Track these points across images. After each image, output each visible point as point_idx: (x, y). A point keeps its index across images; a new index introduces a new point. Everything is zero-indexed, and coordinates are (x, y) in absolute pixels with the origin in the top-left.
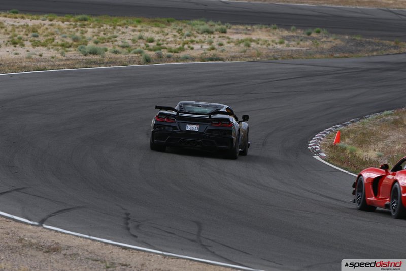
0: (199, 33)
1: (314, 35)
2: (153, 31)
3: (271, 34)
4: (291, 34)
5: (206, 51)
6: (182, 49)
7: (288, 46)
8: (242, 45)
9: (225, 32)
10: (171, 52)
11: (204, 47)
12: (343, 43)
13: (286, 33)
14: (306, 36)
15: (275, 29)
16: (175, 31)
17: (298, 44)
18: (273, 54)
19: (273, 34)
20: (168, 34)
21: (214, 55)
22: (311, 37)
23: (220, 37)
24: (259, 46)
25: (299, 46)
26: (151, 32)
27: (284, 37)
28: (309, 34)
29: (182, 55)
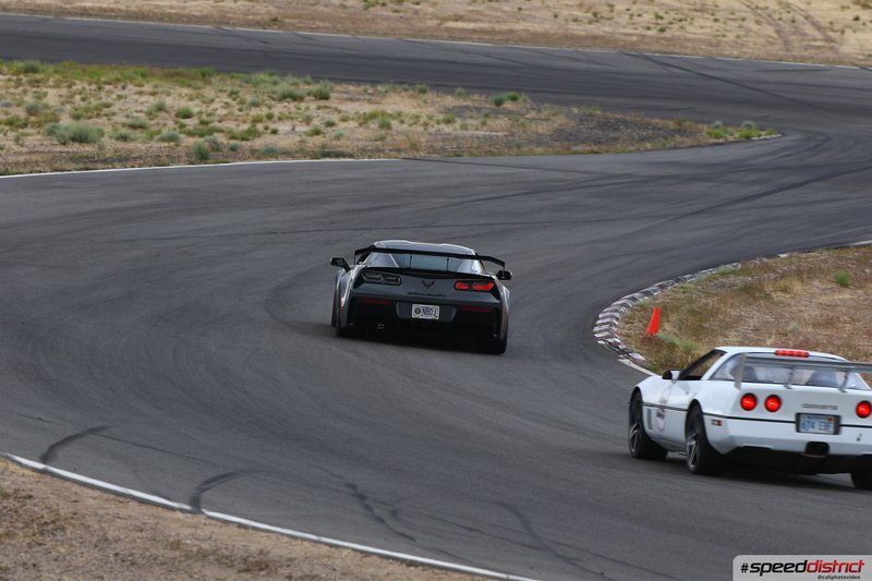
0: (274, 99)
1: (508, 105)
2: (180, 95)
3: (422, 104)
4: (461, 102)
5: (304, 137)
6: (252, 134)
7: (464, 127)
8: (374, 125)
9: (326, 98)
10: (233, 138)
11: (297, 129)
12: (572, 123)
13: (450, 101)
14: (493, 106)
15: (423, 92)
16: (225, 95)
17: (484, 124)
18: (441, 143)
19: (425, 102)
20: (213, 101)
21: (324, 146)
22: (504, 109)
23: (319, 108)
24: (405, 126)
25: (485, 128)
26: (177, 97)
27: (449, 109)
28: (499, 103)
29: (258, 143)
